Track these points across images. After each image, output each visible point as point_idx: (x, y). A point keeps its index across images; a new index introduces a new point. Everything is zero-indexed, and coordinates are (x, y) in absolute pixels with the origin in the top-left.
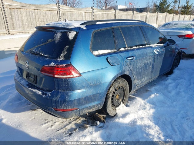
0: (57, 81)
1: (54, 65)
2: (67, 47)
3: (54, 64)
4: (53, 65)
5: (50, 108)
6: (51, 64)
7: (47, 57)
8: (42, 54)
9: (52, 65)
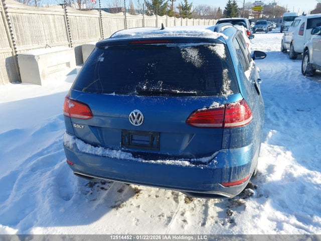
0: (230, 133)
1: (221, 106)
2: (226, 71)
3: (218, 104)
4: (218, 107)
5: (216, 184)
6: (213, 105)
7: (194, 95)
8: (178, 92)
9: (216, 107)
